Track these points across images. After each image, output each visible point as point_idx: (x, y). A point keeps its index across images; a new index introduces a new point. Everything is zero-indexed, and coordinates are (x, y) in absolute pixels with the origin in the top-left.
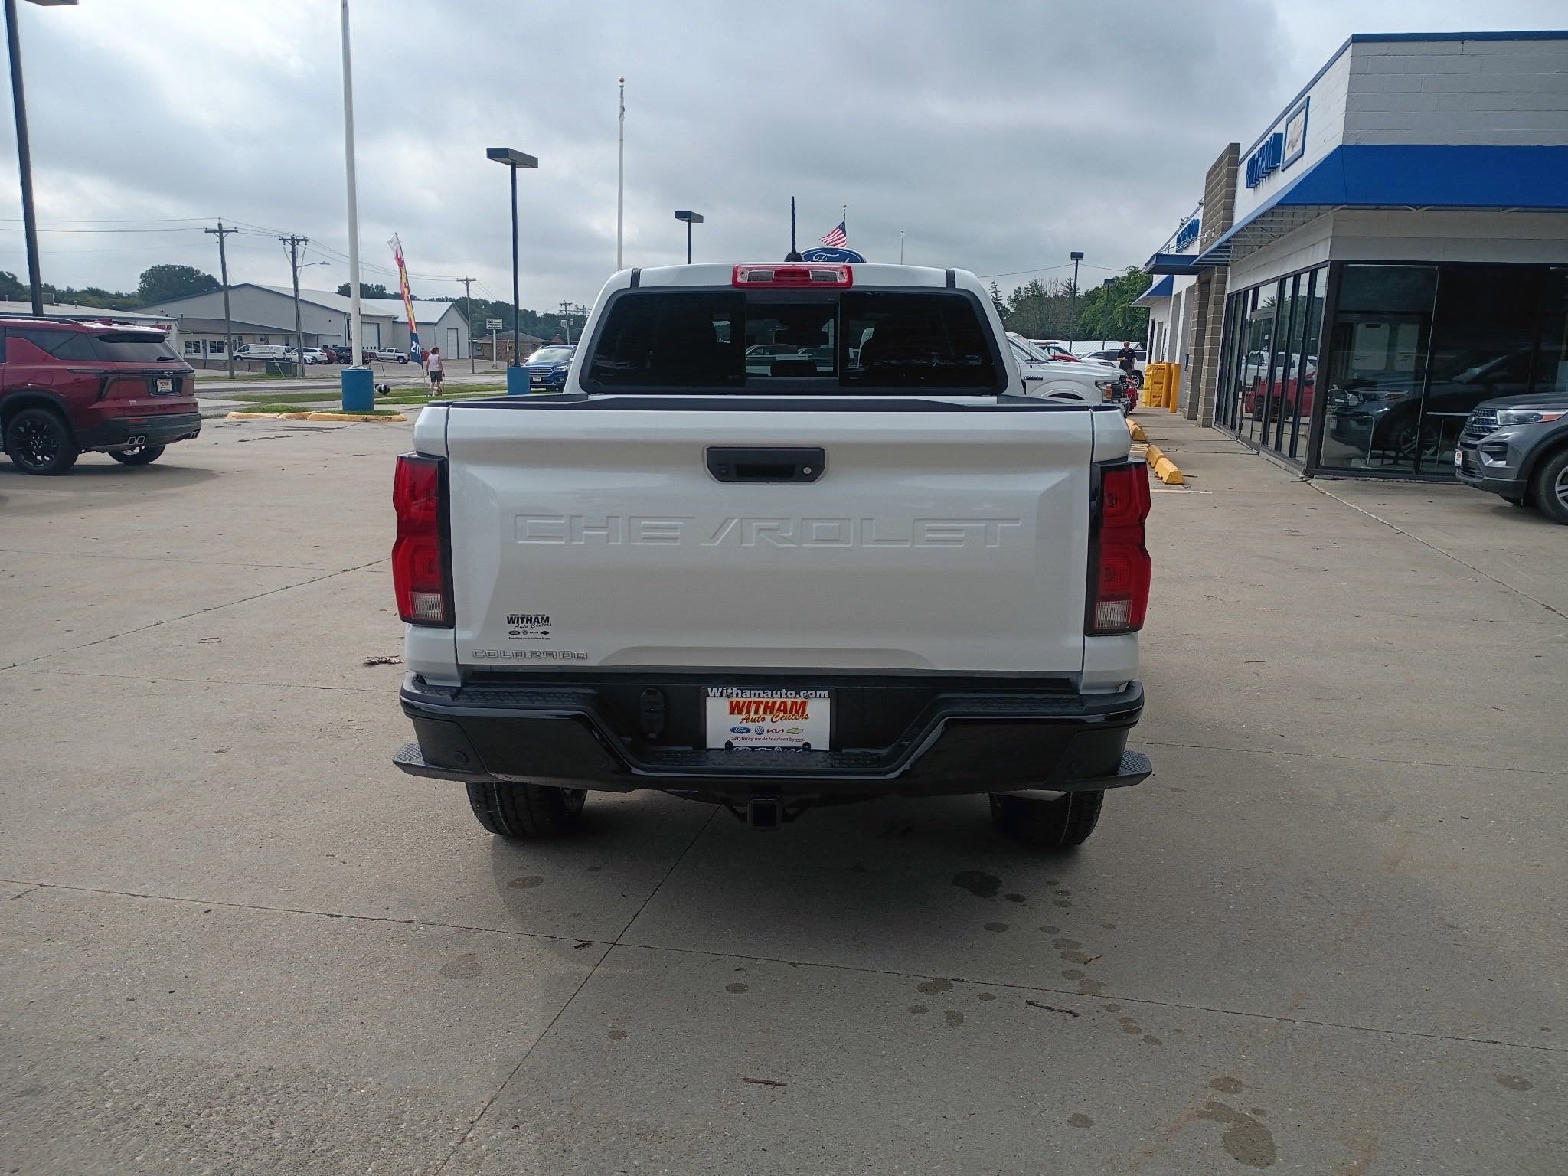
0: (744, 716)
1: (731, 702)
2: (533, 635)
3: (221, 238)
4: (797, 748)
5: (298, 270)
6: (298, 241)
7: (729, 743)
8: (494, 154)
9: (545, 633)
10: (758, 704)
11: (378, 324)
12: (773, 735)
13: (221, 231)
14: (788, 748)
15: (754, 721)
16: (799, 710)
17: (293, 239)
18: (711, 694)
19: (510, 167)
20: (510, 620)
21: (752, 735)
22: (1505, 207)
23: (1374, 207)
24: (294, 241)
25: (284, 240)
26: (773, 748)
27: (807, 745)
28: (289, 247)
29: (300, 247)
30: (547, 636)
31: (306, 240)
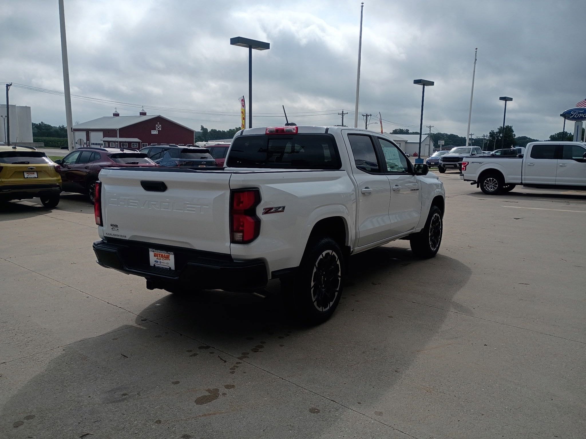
0: (157, 257)
1: (154, 253)
3: (343, 116)
4: (168, 269)
5: (368, 125)
6: (368, 116)
7: (154, 265)
8: (417, 82)
10: (160, 254)
11: (400, 143)
12: (163, 264)
13: (343, 114)
14: (166, 268)
15: (159, 259)
16: (167, 258)
17: (367, 115)
18: (150, 250)
19: (422, 86)
20: (111, 225)
21: (159, 263)
24: (367, 116)
25: (364, 116)
26: (163, 268)
27: (170, 268)
28: (365, 117)
29: (369, 118)
30: (118, 230)
31: (371, 115)
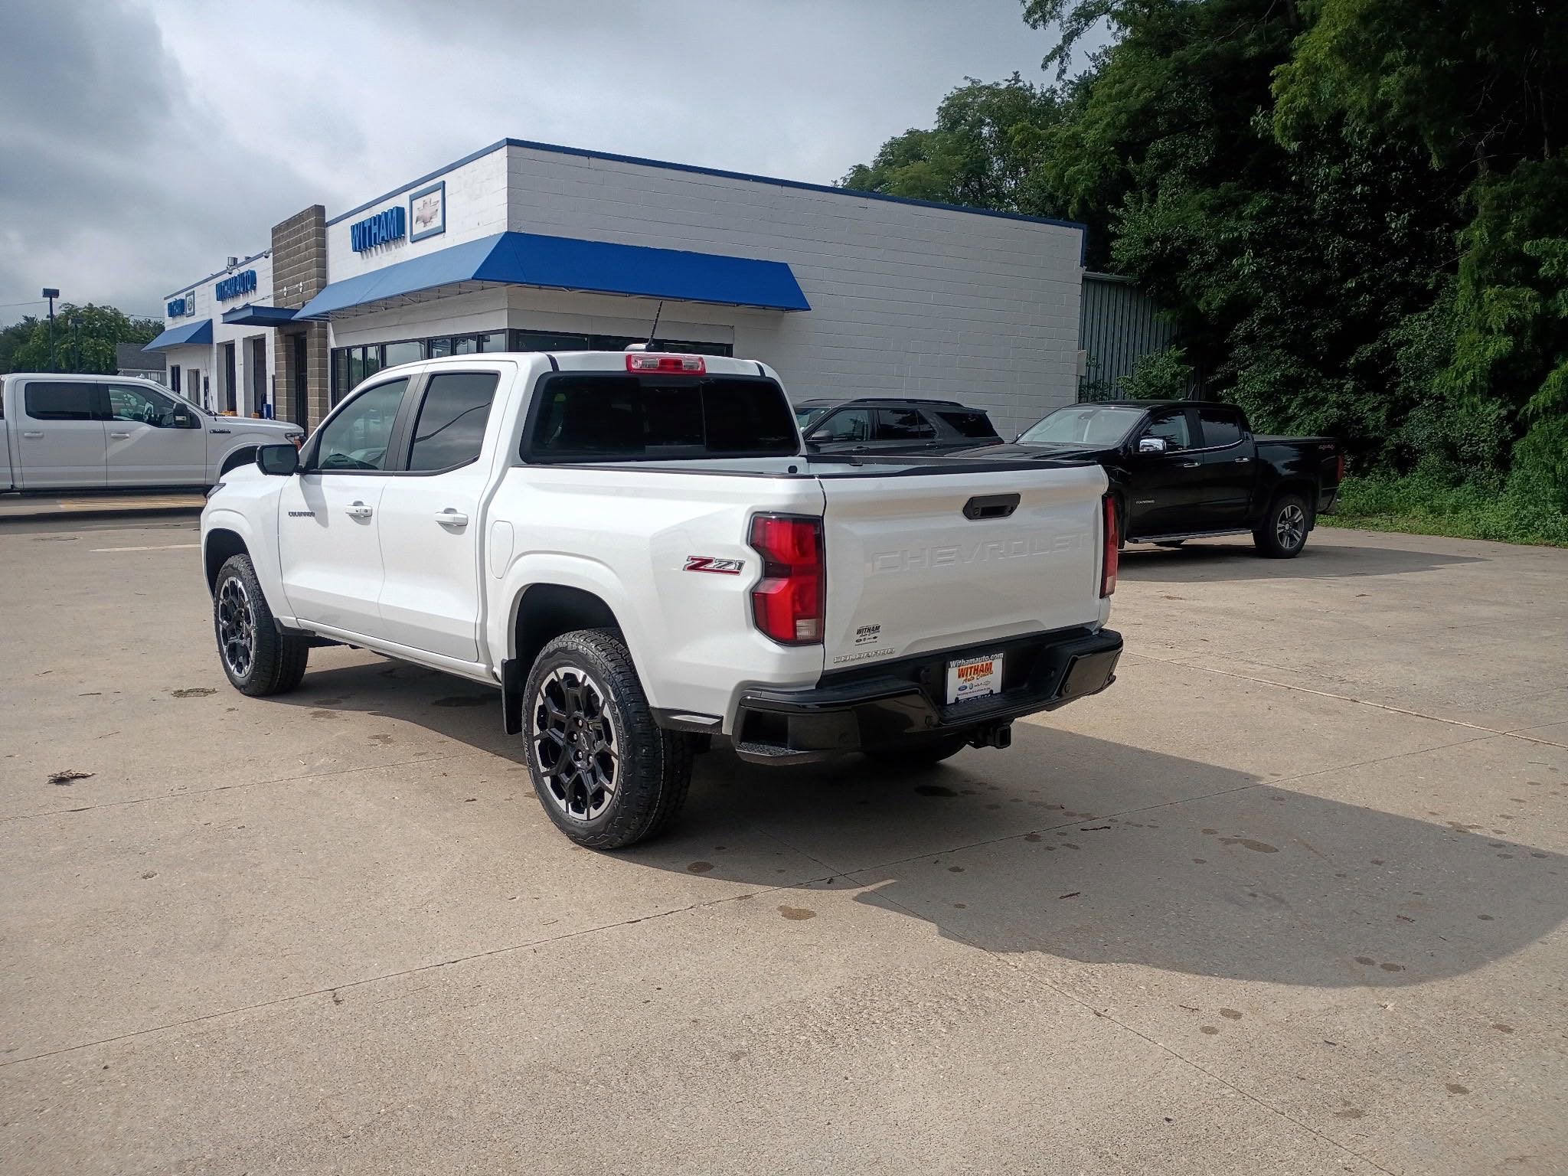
0: (965, 678)
1: (959, 670)
2: (869, 641)
4: (987, 695)
7: (957, 698)
9: (875, 638)
10: (971, 669)
12: (980, 688)
14: (984, 695)
15: (969, 680)
16: (988, 669)
18: (951, 666)
20: (858, 632)
21: (968, 690)
22: (631, 294)
23: (537, 286)
26: (977, 697)
27: (992, 691)
